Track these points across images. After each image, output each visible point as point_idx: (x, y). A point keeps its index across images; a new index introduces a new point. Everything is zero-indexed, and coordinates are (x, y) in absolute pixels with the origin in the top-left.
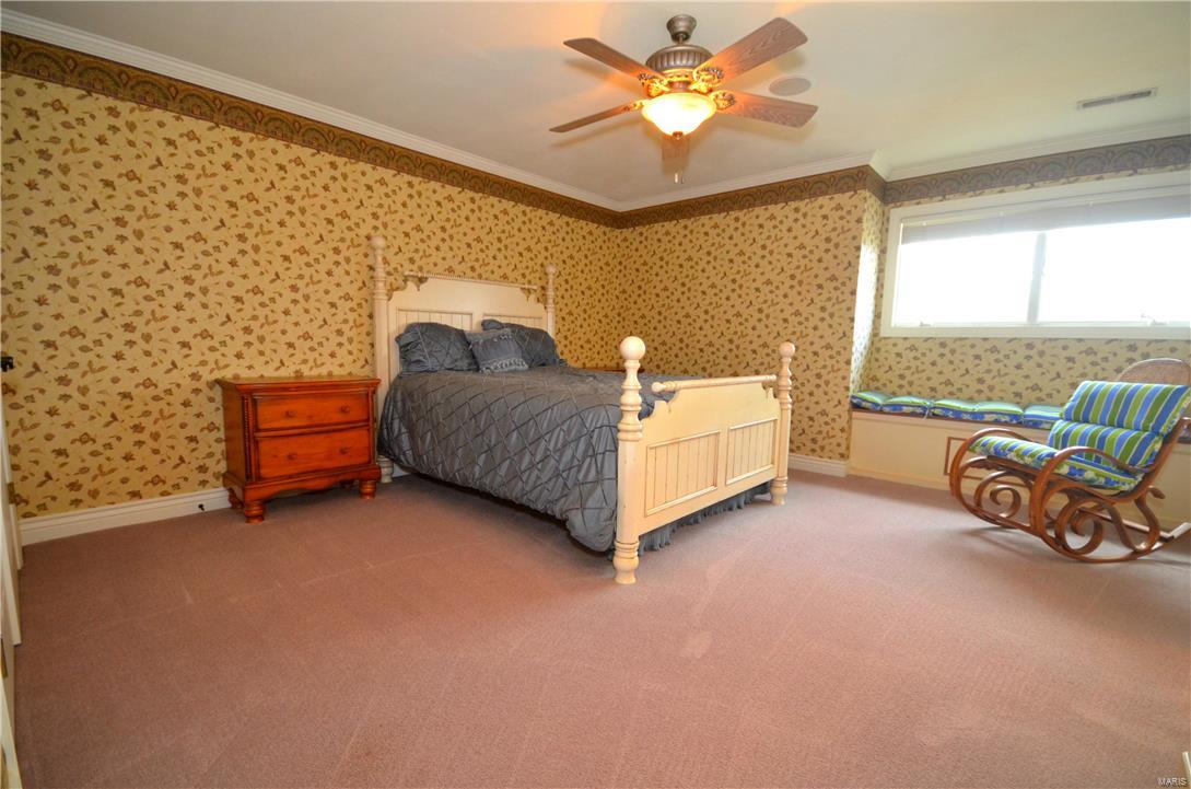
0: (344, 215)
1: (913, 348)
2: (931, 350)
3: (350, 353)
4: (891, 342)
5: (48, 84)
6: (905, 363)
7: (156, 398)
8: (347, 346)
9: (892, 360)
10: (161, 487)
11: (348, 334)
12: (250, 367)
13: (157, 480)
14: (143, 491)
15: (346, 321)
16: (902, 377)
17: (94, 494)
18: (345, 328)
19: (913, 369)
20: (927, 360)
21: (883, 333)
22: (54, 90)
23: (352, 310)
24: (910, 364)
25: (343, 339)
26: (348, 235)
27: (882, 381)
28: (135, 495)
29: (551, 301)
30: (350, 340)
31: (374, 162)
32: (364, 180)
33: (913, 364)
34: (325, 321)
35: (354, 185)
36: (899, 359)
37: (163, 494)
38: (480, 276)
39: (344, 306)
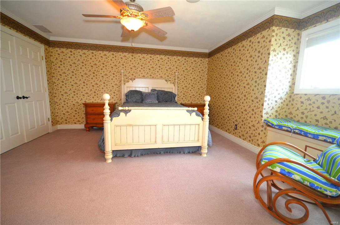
0: (116, 66)
1: (309, 99)
2: (317, 101)
3: (117, 97)
4: (299, 96)
5: (61, 49)
6: (304, 107)
7: (79, 105)
8: (116, 96)
9: (299, 105)
10: (79, 123)
11: (116, 93)
12: (95, 100)
13: (79, 121)
14: (76, 122)
15: (116, 90)
16: (303, 113)
17: (69, 122)
18: (116, 92)
19: (308, 110)
20: (315, 106)
21: (296, 92)
22: (62, 49)
23: (117, 87)
24: (307, 107)
25: (115, 94)
26: (116, 70)
27: (294, 115)
28: (75, 123)
29: (176, 83)
30: (117, 95)
31: (123, 52)
32: (120, 57)
33: (309, 107)
34: (111, 90)
35: (118, 58)
36: (302, 104)
37: (80, 124)
38: (153, 77)
39: (115, 86)
